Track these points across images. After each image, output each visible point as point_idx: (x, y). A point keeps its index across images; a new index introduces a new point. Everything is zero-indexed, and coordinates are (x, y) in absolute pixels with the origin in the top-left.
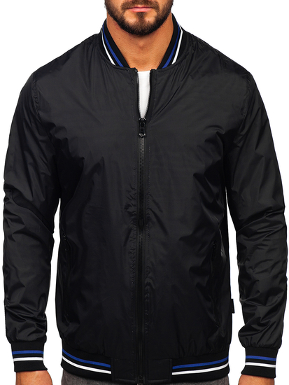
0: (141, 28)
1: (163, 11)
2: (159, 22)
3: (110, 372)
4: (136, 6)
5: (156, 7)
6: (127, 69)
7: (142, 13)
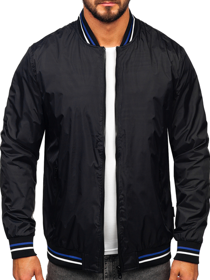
0: (109, 17)
1: (124, 5)
2: (121, 13)
3: (81, 264)
4: (105, 2)
5: (119, 3)
6: (98, 47)
7: (109, 7)
